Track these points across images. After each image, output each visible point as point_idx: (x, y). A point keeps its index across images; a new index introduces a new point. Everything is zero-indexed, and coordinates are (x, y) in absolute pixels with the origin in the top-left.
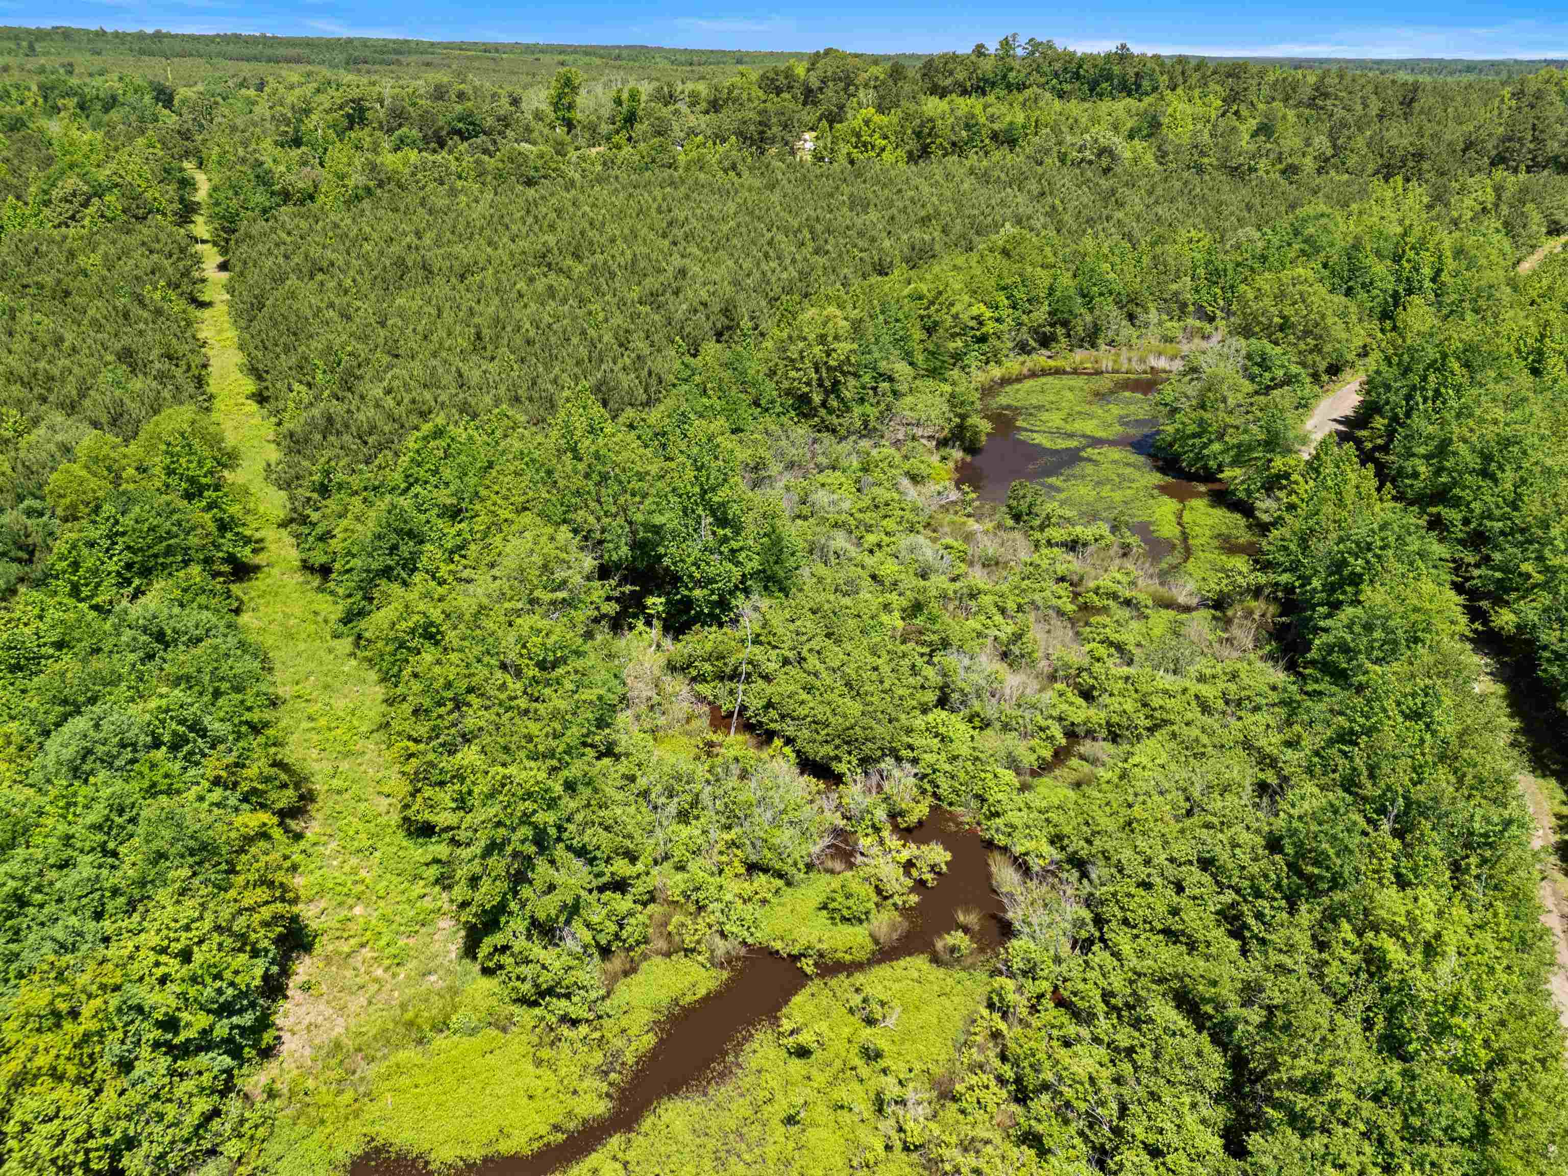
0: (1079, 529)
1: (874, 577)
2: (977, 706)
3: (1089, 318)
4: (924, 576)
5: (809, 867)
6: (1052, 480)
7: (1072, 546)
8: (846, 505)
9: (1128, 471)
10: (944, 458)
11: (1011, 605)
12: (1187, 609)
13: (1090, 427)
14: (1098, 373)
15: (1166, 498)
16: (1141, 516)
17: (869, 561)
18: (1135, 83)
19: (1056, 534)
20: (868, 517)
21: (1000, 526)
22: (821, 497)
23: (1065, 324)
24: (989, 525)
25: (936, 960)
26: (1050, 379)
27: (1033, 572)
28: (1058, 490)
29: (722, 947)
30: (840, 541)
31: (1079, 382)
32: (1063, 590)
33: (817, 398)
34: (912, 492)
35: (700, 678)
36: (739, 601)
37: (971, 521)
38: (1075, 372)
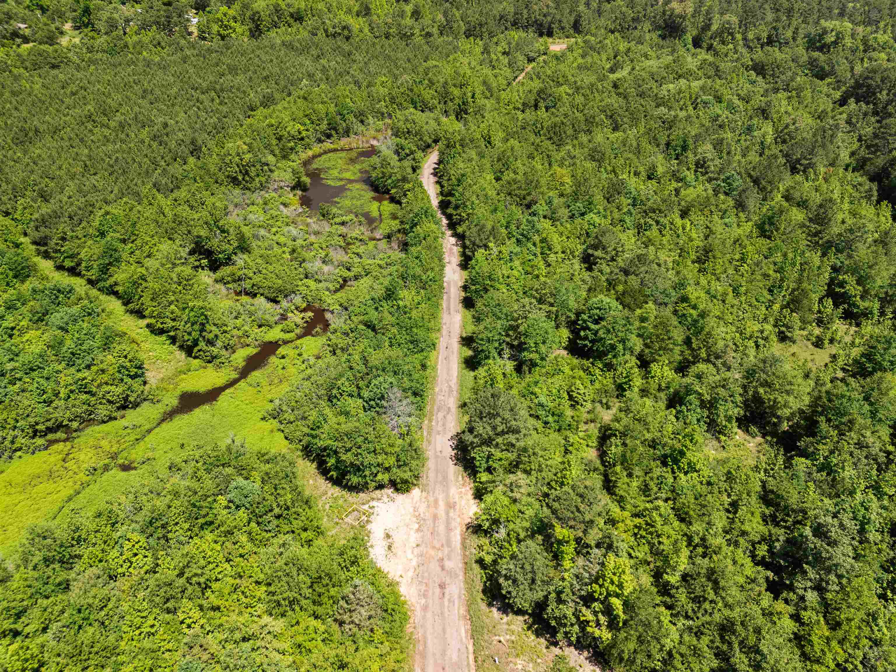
0: (344, 218)
1: (277, 243)
2: (316, 277)
3: (344, 125)
4: (295, 241)
5: (276, 323)
6: (336, 199)
7: (343, 224)
8: (261, 219)
9: (362, 192)
10: (294, 195)
11: (324, 246)
12: (379, 240)
13: (348, 175)
14: (351, 149)
15: (375, 202)
16: (366, 209)
17: (275, 238)
19: (337, 220)
20: (270, 222)
21: (318, 220)
22: (251, 217)
23: (335, 129)
24: (315, 220)
25: (313, 336)
26: (331, 154)
27: (330, 235)
28: (338, 203)
29: (257, 343)
30: (262, 232)
31: (343, 154)
32: (341, 239)
33: (240, 178)
34: (285, 210)
35: (228, 283)
36: (234, 257)
37: (308, 219)
38: (342, 150)
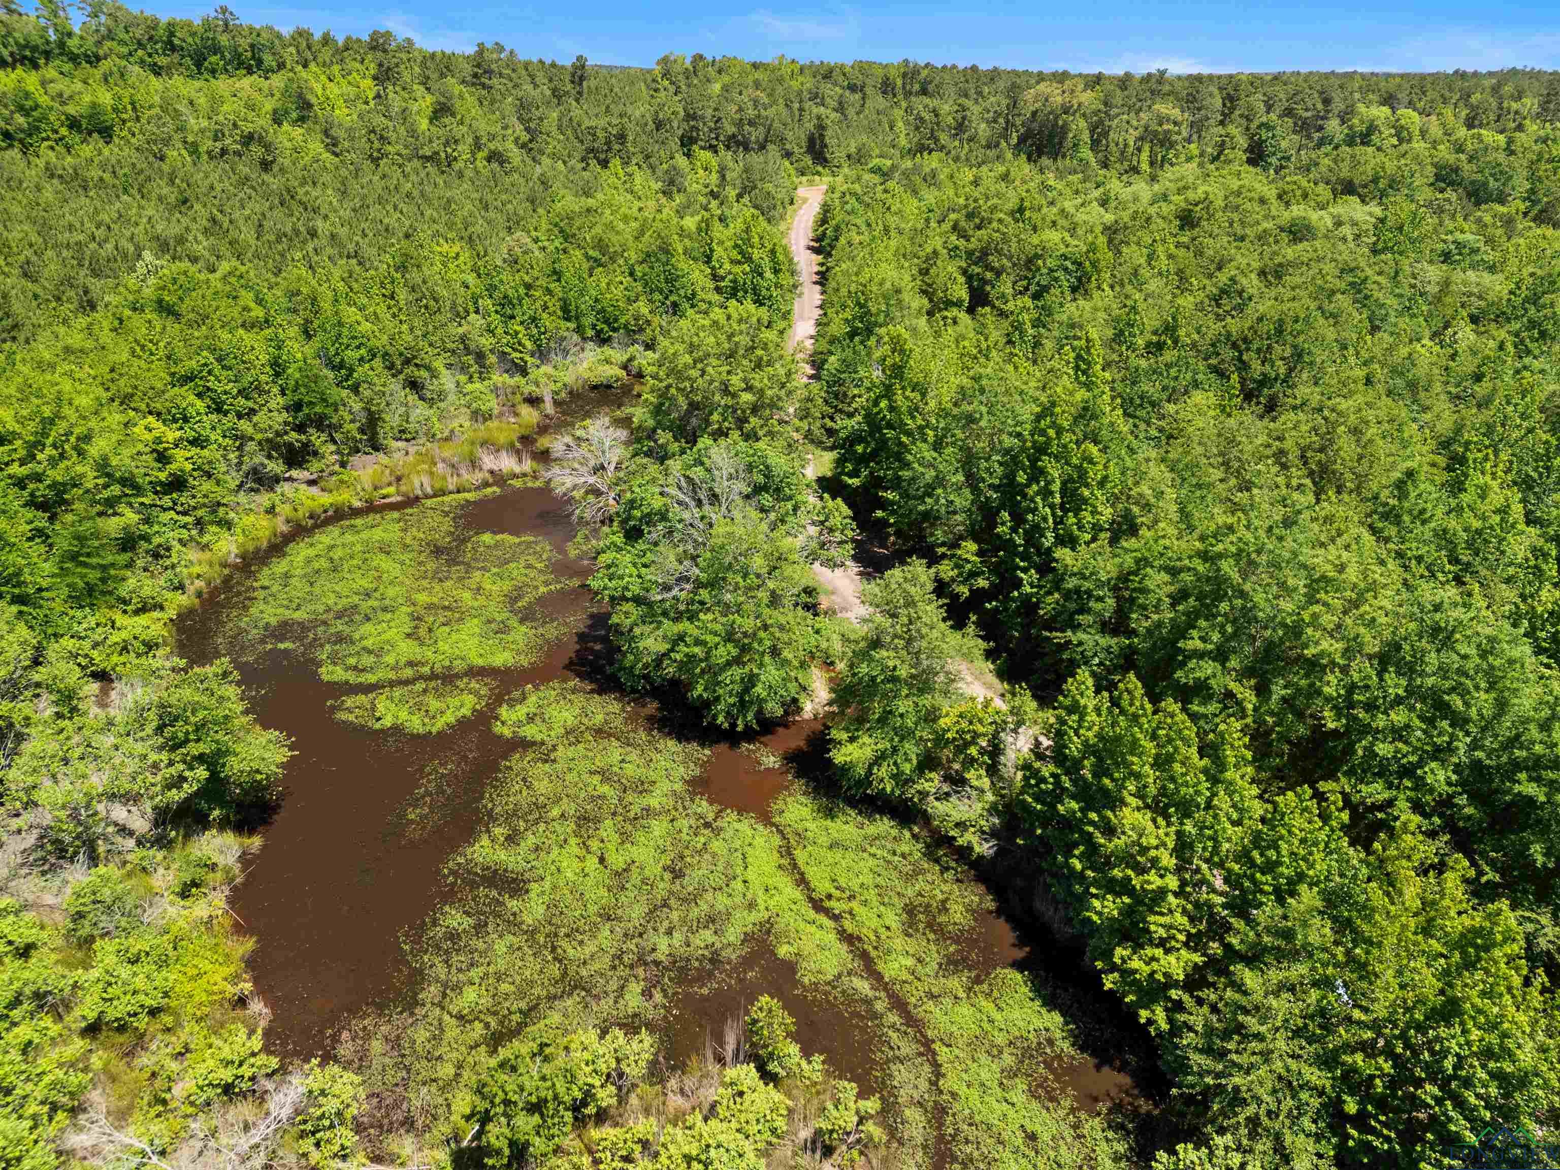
3: (355, 405)
18: (253, 57)
23: (320, 423)
31: (391, 529)
